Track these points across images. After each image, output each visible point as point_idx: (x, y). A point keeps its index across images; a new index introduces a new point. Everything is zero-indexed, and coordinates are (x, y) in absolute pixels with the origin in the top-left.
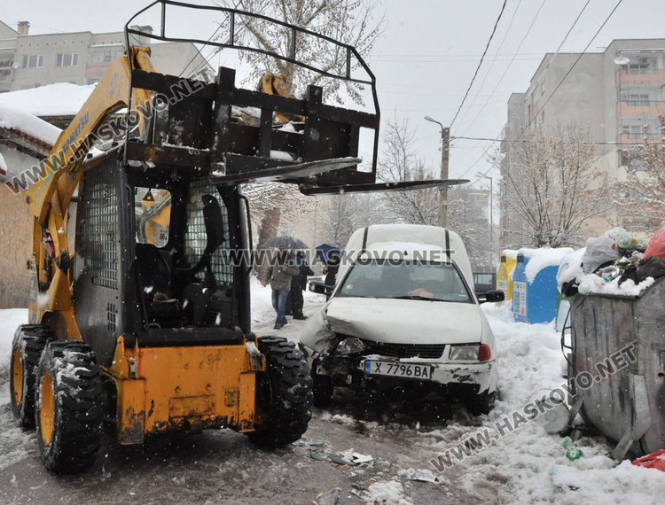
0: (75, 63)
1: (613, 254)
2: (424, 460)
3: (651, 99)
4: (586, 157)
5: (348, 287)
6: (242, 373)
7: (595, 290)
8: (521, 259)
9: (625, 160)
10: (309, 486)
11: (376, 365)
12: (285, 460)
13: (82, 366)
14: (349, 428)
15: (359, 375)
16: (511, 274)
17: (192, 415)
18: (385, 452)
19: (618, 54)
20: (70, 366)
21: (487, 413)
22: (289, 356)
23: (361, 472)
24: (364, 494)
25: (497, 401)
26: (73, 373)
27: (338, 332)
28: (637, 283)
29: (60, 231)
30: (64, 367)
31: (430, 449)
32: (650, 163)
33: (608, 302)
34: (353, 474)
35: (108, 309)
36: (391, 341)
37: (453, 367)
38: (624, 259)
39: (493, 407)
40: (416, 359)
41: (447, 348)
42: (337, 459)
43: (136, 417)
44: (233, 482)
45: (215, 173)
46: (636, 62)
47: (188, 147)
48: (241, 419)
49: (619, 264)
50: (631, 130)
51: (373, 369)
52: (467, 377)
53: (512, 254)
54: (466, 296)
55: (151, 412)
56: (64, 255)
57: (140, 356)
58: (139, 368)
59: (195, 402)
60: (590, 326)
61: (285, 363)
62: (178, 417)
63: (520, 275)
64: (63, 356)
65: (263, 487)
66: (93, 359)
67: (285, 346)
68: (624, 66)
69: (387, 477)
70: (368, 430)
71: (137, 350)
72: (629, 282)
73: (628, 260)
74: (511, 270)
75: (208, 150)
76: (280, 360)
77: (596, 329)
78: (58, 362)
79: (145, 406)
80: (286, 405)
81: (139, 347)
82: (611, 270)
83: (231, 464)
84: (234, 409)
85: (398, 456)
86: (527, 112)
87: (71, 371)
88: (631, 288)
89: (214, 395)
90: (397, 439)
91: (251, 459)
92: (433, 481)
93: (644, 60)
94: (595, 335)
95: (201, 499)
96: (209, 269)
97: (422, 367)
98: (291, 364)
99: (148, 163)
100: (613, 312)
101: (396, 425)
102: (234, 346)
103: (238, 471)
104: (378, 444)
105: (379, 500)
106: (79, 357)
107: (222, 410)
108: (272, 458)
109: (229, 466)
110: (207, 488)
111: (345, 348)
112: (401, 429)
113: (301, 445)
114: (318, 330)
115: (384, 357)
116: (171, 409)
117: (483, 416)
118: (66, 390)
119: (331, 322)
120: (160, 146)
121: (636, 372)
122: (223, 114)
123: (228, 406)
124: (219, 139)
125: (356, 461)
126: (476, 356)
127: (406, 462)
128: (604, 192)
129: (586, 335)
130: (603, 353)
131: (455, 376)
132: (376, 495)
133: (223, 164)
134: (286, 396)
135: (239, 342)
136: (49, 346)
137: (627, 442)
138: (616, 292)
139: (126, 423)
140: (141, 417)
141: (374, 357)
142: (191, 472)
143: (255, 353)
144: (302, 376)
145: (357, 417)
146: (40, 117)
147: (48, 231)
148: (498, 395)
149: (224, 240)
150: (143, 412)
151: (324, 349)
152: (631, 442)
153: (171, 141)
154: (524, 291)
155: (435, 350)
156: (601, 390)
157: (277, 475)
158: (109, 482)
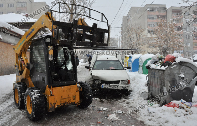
0: (13, 7)
1: (158, 60)
2: (118, 108)
3: (155, 18)
4: (142, 32)
5: (95, 67)
6: (76, 91)
7: (154, 68)
8: (130, 57)
9: (149, 32)
10: (95, 117)
11: (104, 86)
12: (87, 111)
13: (39, 94)
14: (99, 101)
15: (100, 88)
16: (128, 60)
17: (65, 103)
18: (109, 107)
19: (148, 8)
20: (36, 94)
21: (129, 95)
22: (87, 86)
23: (106, 112)
24: (108, 118)
25: (131, 92)
26: (37, 96)
27: (94, 79)
28: (164, 67)
29: (26, 58)
30: (34, 94)
31: (119, 105)
32: (156, 33)
33: (158, 71)
34: (104, 113)
35: (42, 78)
36: (107, 80)
37: (122, 86)
38: (161, 61)
39: (130, 94)
40: (114, 84)
41: (121, 81)
42: (99, 110)
43: (52, 105)
44: (77, 118)
45: (74, 46)
46: (151, 9)
47: (67, 40)
48: (77, 102)
49: (160, 62)
50: (150, 25)
51: (104, 87)
52: (125, 88)
53: (128, 56)
54: (122, 68)
55: (56, 103)
56: (27, 64)
57: (53, 90)
58: (52, 93)
59: (66, 99)
60: (153, 76)
61: (86, 88)
62: (62, 104)
63: (130, 61)
64: (33, 92)
65: (85, 118)
66: (41, 92)
67: (85, 84)
68: (149, 10)
69: (112, 113)
70: (103, 101)
71: (52, 89)
72: (163, 67)
73: (162, 61)
74: (128, 59)
75: (71, 40)
76: (85, 87)
77: (155, 76)
78: (32, 93)
79: (54, 102)
80: (87, 98)
81: (52, 88)
82: (158, 64)
83: (75, 113)
84: (75, 100)
85: (112, 107)
86: (127, 20)
87: (36, 95)
88: (163, 68)
89: (70, 97)
90: (111, 103)
91: (79, 112)
92: (122, 113)
93: (153, 9)
94: (154, 78)
95: (71, 123)
96: (66, 66)
97: (115, 86)
98: (87, 88)
99: (57, 44)
100: (159, 73)
101: (109, 99)
102: (74, 85)
103: (78, 115)
104: (107, 105)
105: (112, 119)
106: (38, 91)
107: (72, 101)
108: (84, 111)
109: (75, 114)
110: (72, 120)
111: (96, 82)
112: (111, 101)
113: (90, 107)
114: (90, 78)
115: (106, 84)
116: (60, 102)
117: (128, 96)
118: (36, 100)
119: (93, 76)
120: (60, 40)
121: (164, 86)
122: (75, 31)
123: (74, 100)
124: (74, 37)
125: (104, 110)
126: (127, 83)
127: (115, 109)
128: (145, 40)
129: (152, 77)
130: (156, 81)
131: (123, 88)
132: (111, 118)
133: (75, 44)
134: (87, 96)
135: (75, 84)
136: (29, 89)
137: (162, 101)
138: (160, 69)
139: (50, 106)
140: (54, 105)
141: (104, 84)
142: (66, 116)
143: (79, 86)
144: (90, 91)
145: (100, 98)
146: (8, 23)
147: (21, 57)
148: (131, 91)
149: (69, 59)
150: (54, 103)
151: (92, 83)
152: (163, 101)
153: (63, 38)
154: (131, 64)
155: (118, 82)
156: (156, 90)
157: (87, 115)
158: (47, 121)
